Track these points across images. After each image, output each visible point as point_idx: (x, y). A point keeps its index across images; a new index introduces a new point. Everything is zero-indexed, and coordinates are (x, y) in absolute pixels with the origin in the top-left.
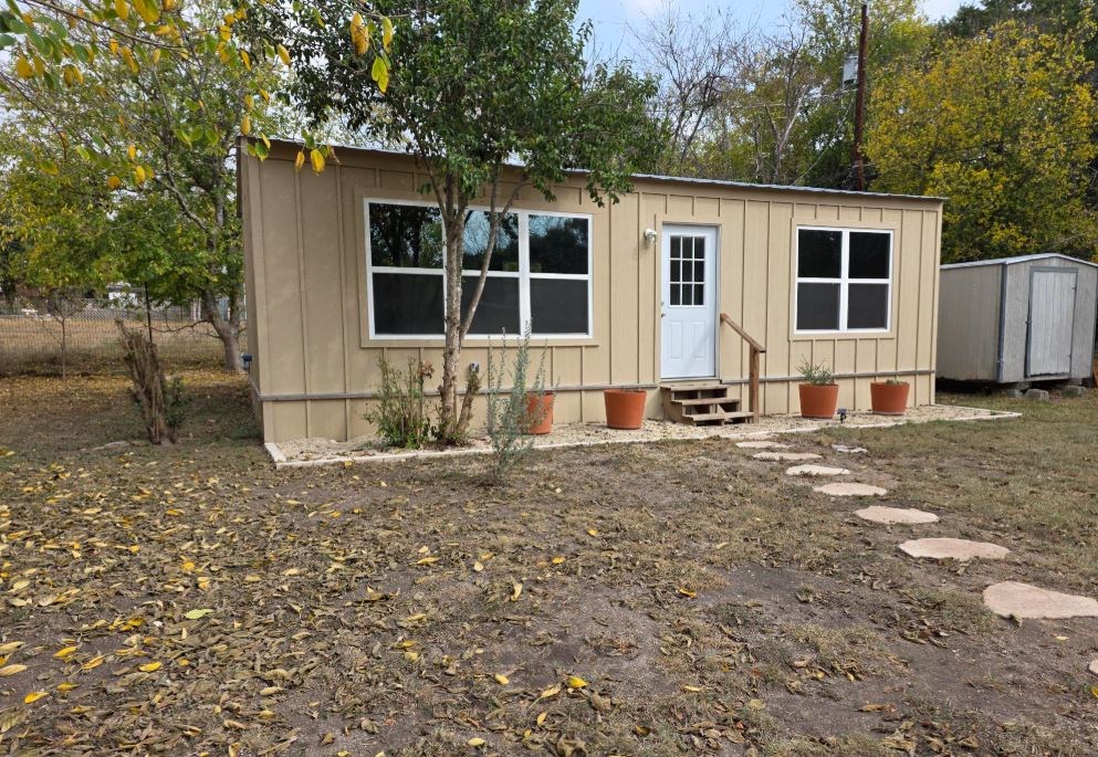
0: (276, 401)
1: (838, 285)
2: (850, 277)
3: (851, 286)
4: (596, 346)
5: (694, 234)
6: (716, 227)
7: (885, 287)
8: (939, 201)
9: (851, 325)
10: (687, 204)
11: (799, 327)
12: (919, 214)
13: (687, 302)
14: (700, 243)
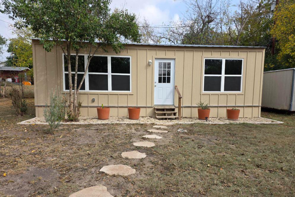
0: (39, 106)
1: (221, 77)
2: (225, 74)
3: (225, 77)
4: (133, 95)
5: (167, 61)
6: (175, 59)
7: (240, 77)
8: (263, 48)
9: (225, 90)
10: (164, 52)
11: (204, 90)
12: (255, 53)
13: (164, 82)
14: (169, 64)
